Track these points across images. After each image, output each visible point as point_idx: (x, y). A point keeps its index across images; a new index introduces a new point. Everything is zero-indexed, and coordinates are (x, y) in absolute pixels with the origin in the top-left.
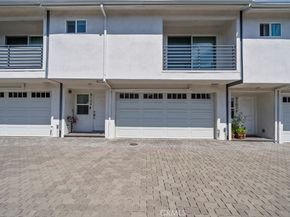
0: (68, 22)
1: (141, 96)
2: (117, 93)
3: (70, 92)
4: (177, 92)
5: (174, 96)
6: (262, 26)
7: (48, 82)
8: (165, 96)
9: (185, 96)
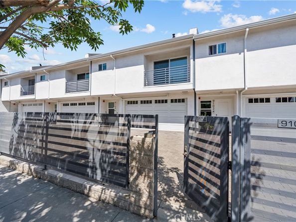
0: (99, 65)
1: (139, 102)
2: (126, 101)
3: (104, 101)
4: (161, 98)
5: (159, 102)
6: (211, 48)
7: (93, 97)
8: (153, 102)
9: (166, 101)
